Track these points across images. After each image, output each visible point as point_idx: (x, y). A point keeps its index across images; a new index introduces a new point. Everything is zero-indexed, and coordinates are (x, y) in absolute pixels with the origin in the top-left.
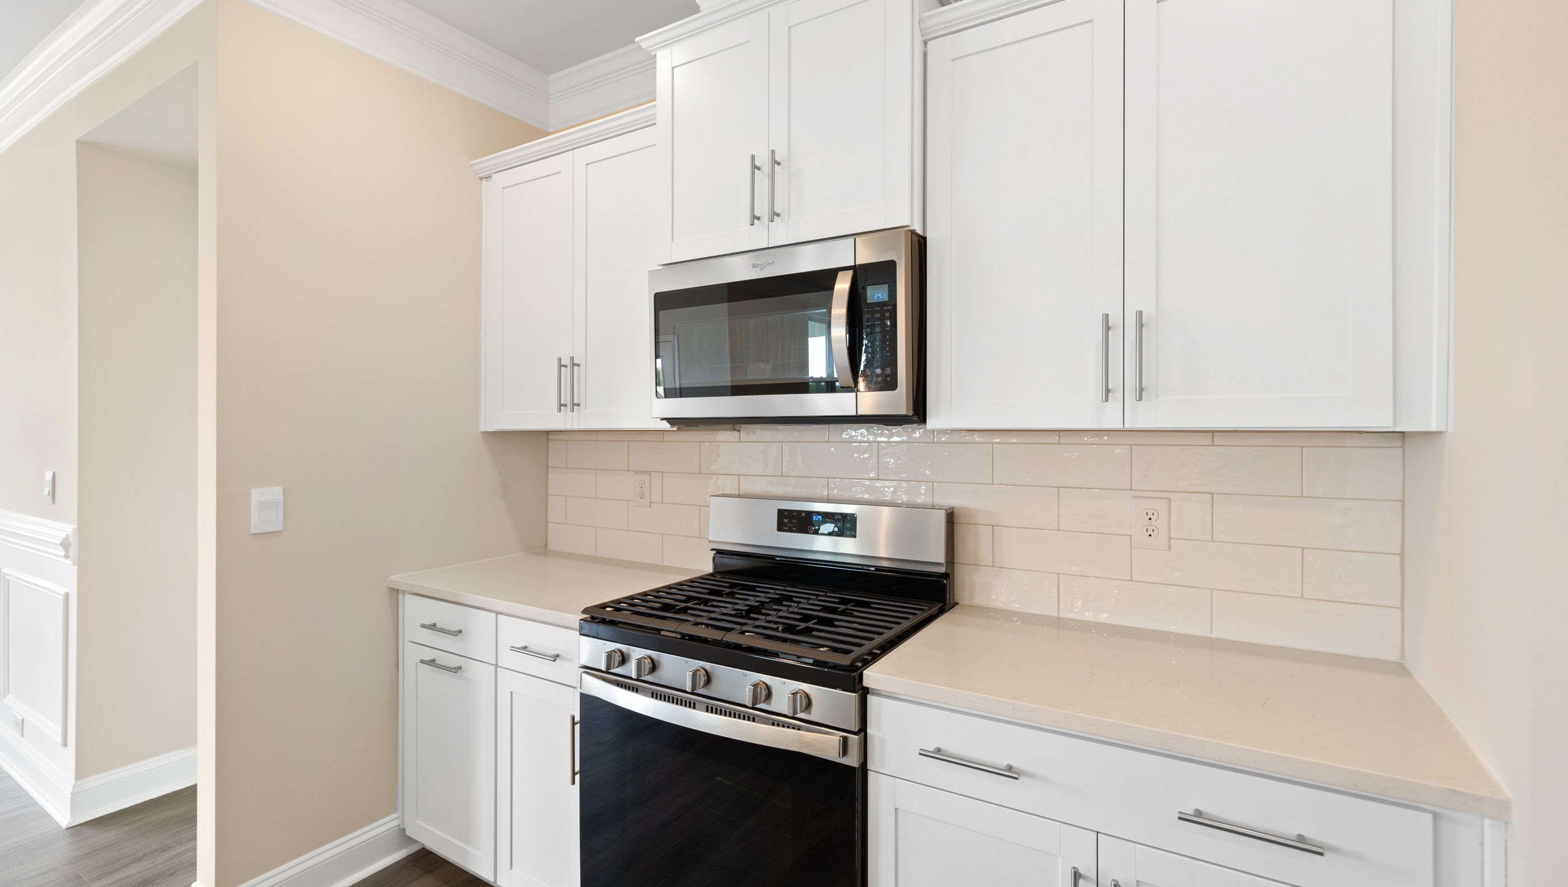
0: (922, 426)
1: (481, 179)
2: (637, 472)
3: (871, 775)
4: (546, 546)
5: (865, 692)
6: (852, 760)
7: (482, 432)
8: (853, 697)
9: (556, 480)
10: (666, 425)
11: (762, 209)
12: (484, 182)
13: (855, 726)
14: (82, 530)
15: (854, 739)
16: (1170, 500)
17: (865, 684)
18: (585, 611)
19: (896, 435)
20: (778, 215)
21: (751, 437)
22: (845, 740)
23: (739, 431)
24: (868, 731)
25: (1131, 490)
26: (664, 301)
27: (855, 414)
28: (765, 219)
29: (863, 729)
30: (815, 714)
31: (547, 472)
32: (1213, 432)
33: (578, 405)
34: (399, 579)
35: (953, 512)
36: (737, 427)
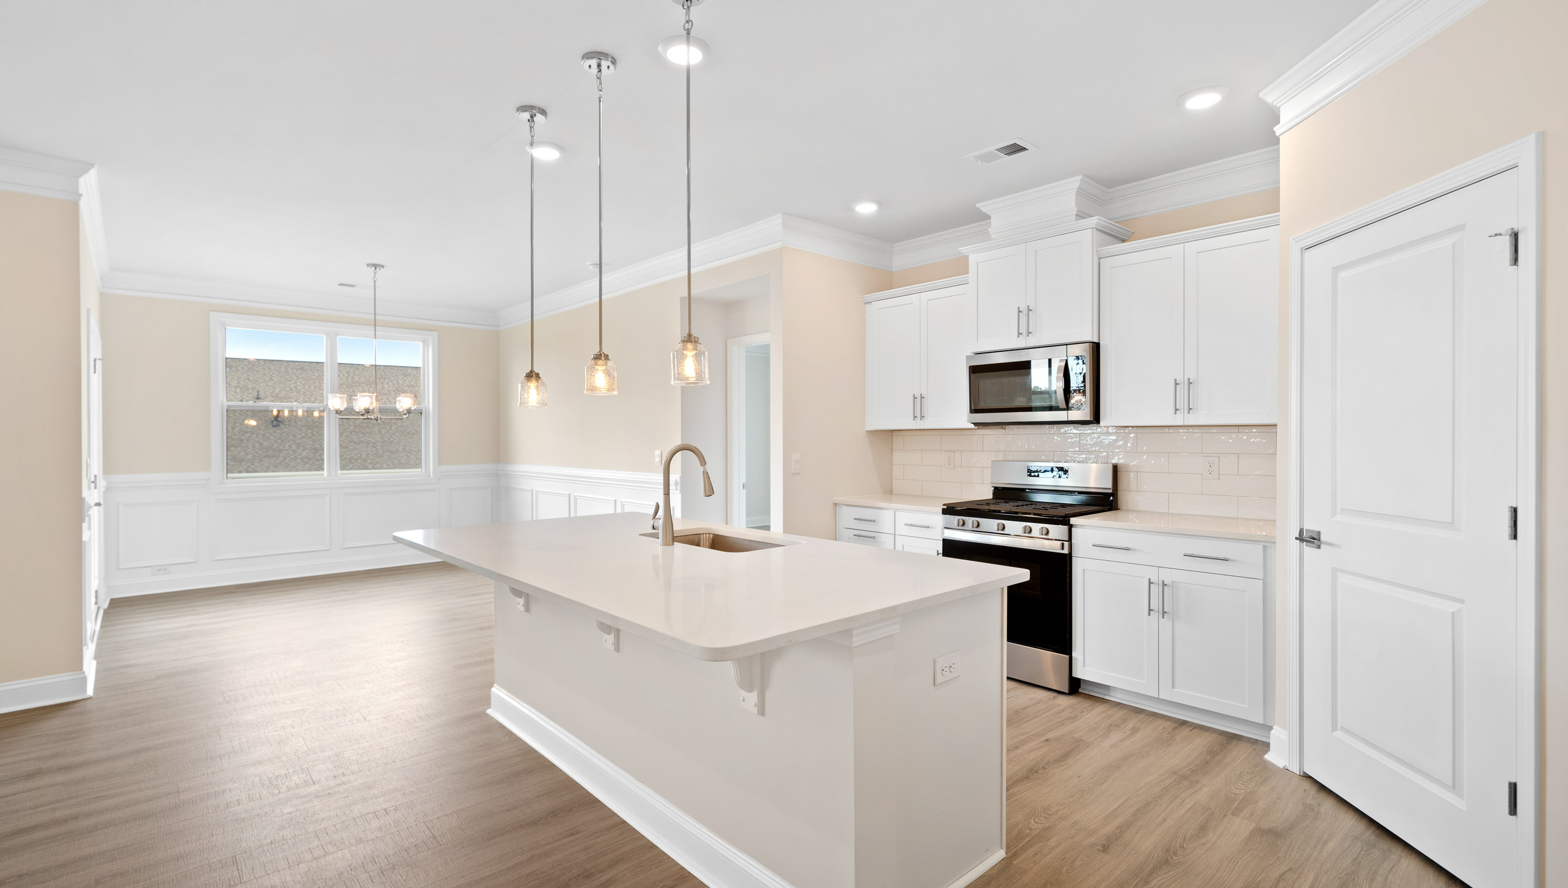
0: (1098, 425)
1: (865, 303)
2: (946, 451)
3: (1073, 558)
4: (892, 491)
5: (1071, 527)
6: (1066, 551)
7: (866, 431)
8: (1066, 528)
9: (897, 456)
10: (973, 426)
11: (1023, 330)
12: (867, 305)
13: (1066, 538)
14: (682, 478)
15: (1066, 544)
16: (1219, 457)
17: (1071, 523)
18: (944, 505)
19: (1088, 430)
20: (1031, 333)
21: (1012, 432)
22: (1063, 544)
23: (1005, 429)
24: (1072, 541)
25: (1202, 453)
26: (975, 370)
27: (1067, 420)
28: (1025, 334)
29: (1070, 540)
30: (1050, 536)
31: (892, 452)
32: (1238, 426)
33: (924, 417)
34: (838, 499)
35: (1117, 466)
36: (1004, 427)
